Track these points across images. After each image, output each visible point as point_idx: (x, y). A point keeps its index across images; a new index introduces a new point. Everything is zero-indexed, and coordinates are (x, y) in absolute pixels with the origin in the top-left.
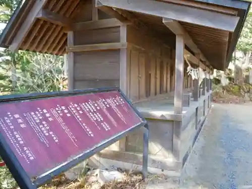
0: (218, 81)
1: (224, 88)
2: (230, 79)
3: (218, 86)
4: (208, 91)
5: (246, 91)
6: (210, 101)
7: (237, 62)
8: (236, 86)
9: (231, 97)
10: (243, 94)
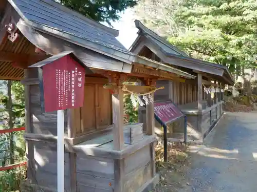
0: (229, 93)
1: (234, 99)
2: (240, 91)
3: (229, 98)
4: (219, 101)
5: (254, 101)
6: (221, 109)
7: (246, 76)
8: (246, 97)
9: (240, 106)
10: (252, 103)
